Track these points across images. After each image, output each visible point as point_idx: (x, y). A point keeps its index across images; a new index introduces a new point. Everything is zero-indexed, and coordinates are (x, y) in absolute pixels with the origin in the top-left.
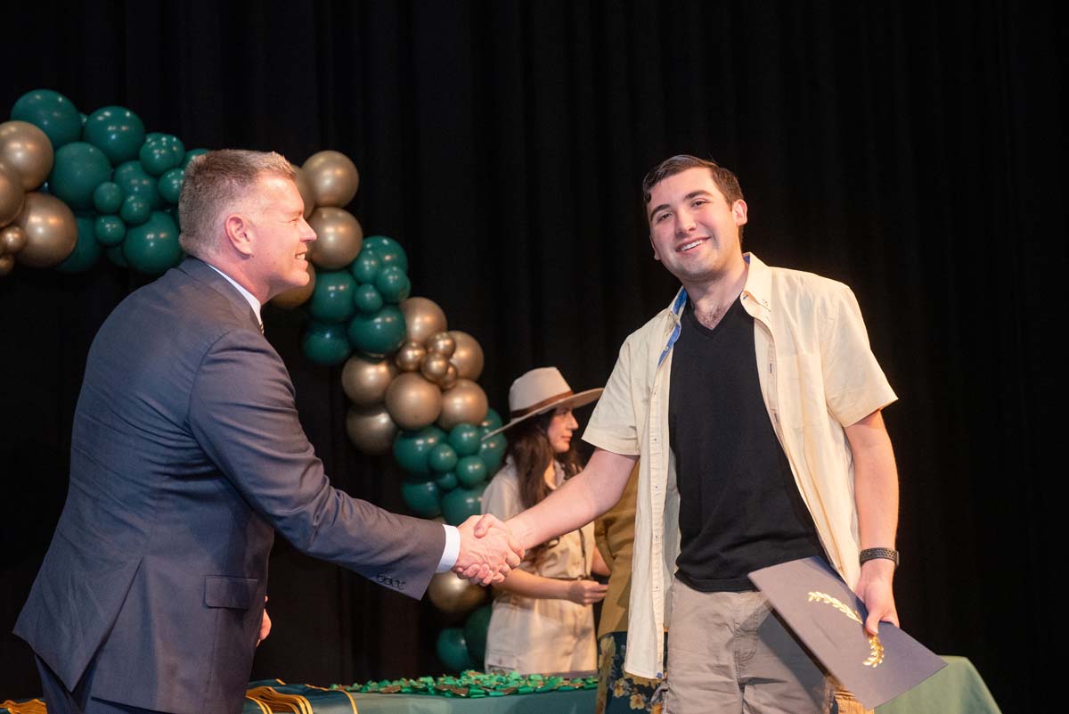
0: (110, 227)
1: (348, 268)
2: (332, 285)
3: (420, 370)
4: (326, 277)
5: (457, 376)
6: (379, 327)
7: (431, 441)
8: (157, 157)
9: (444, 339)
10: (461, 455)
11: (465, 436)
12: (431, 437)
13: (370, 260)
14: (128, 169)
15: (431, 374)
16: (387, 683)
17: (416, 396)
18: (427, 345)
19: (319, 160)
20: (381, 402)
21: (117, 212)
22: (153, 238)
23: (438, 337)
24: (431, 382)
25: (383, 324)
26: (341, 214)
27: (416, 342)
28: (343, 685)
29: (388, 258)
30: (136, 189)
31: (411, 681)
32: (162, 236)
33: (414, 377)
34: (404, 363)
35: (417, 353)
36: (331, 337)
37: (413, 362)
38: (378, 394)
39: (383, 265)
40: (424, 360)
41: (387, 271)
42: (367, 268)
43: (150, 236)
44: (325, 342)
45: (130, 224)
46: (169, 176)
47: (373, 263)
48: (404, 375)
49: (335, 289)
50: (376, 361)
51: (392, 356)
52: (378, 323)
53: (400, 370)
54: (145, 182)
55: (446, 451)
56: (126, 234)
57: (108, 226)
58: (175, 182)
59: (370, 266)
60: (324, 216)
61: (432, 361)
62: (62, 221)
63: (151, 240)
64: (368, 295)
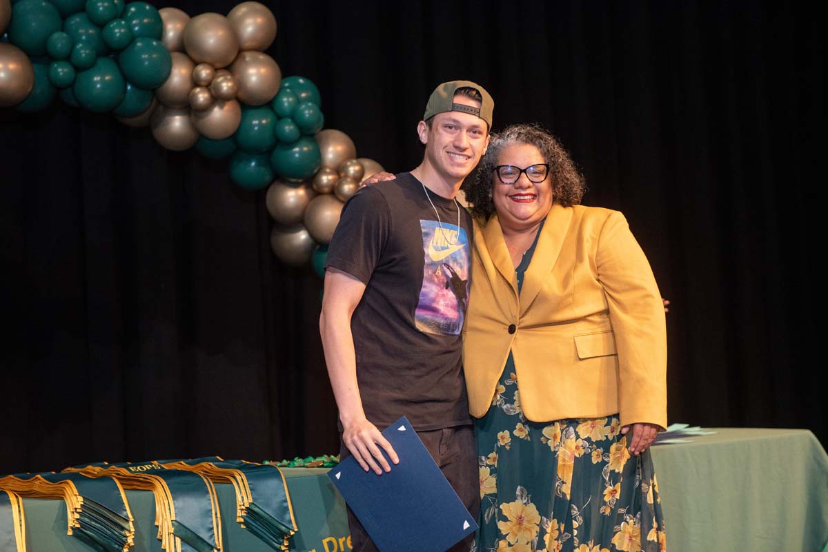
0: (62, 71)
1: (270, 104)
2: (255, 119)
3: (334, 192)
4: (251, 113)
6: (297, 155)
8: (101, 9)
9: (353, 165)
13: (288, 97)
14: (76, 20)
15: (344, 196)
16: (311, 459)
18: (339, 171)
19: (241, 10)
20: (301, 220)
21: (68, 58)
22: (101, 81)
23: (349, 163)
25: (301, 152)
26: (262, 57)
27: (330, 169)
28: (273, 461)
29: (303, 95)
30: (84, 38)
31: (332, 456)
32: (107, 78)
33: (328, 199)
34: (320, 186)
35: (330, 177)
36: (256, 165)
37: (326, 186)
38: (298, 213)
39: (299, 101)
40: (337, 184)
41: (303, 106)
42: (286, 104)
43: (97, 79)
44: (251, 169)
45: (80, 69)
46: (112, 26)
47: (291, 99)
48: (319, 197)
49: (259, 123)
50: (295, 186)
51: (308, 179)
52: (296, 152)
53: (316, 193)
54: (91, 31)
56: (75, 79)
57: (60, 70)
58: (117, 31)
59: (288, 102)
60: (248, 59)
61: (344, 184)
62: (20, 67)
63: (97, 82)
64: (287, 128)
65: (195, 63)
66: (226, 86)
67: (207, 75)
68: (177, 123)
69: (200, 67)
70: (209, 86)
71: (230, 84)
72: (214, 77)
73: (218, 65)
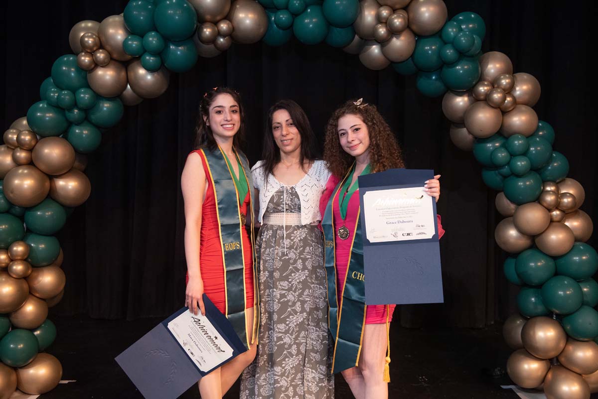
0: (283, 17)
1: (438, 34)
2: (427, 46)
3: (487, 100)
4: (423, 41)
5: (515, 102)
6: (461, 71)
7: (497, 144)
9: (506, 78)
10: (513, 155)
11: (516, 142)
12: (497, 142)
13: (452, 28)
15: (493, 102)
17: (484, 117)
18: (494, 84)
20: (462, 120)
21: (286, 7)
23: (502, 77)
24: (493, 107)
25: (463, 69)
27: (488, 81)
29: (471, 26)
32: (314, 20)
33: (482, 104)
34: (478, 95)
37: (482, 94)
38: (461, 115)
40: (489, 93)
41: (462, 35)
42: (452, 33)
43: (307, 21)
44: (430, 83)
45: (295, 15)
47: (454, 30)
48: (477, 103)
49: (430, 48)
50: (460, 94)
51: (469, 90)
52: (459, 69)
53: (476, 99)
55: (502, 152)
56: (293, 22)
57: (281, 16)
61: (494, 93)
62: (256, 17)
63: (309, 23)
64: (448, 51)
65: (380, 5)
66: (397, 22)
67: (387, 14)
68: (375, 49)
69: (381, 9)
70: (386, 22)
71: (400, 20)
72: (390, 15)
73: (397, 6)
